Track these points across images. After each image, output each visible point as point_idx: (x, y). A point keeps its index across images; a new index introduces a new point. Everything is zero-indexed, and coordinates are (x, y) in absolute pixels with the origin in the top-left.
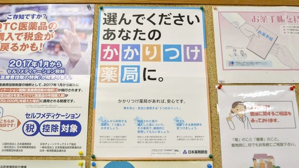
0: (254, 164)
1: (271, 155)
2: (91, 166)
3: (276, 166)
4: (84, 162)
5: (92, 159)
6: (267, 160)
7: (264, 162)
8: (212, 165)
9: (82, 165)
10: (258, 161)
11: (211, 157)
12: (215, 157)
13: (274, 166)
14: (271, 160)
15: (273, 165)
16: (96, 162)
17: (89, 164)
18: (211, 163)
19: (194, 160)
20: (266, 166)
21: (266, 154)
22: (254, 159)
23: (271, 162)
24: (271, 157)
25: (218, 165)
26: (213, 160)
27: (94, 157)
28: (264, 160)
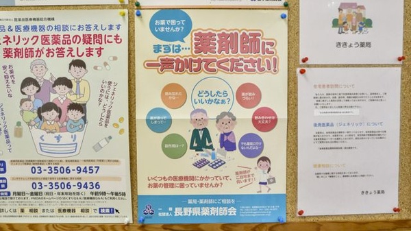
0: (340, 16)
1: (362, 5)
2: (136, 16)
3: (367, 18)
4: (126, 11)
5: (136, 7)
6: (356, 11)
7: (352, 13)
8: (287, 14)
9: (124, 15)
10: (345, 11)
11: (286, 5)
12: (291, 6)
13: (364, 18)
14: (362, 11)
15: (363, 16)
16: (141, 11)
17: (132, 14)
18: (286, 12)
19: (265, 9)
20: (354, 17)
21: (356, 4)
22: (340, 9)
23: (361, 14)
24: (362, 7)
25: (294, 15)
26: (289, 9)
27: (138, 5)
28: (353, 10)
